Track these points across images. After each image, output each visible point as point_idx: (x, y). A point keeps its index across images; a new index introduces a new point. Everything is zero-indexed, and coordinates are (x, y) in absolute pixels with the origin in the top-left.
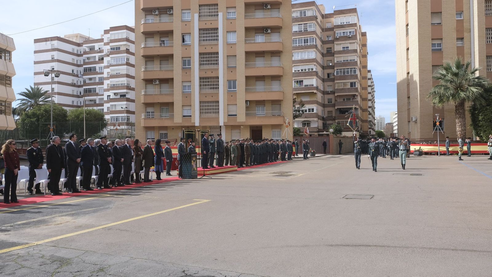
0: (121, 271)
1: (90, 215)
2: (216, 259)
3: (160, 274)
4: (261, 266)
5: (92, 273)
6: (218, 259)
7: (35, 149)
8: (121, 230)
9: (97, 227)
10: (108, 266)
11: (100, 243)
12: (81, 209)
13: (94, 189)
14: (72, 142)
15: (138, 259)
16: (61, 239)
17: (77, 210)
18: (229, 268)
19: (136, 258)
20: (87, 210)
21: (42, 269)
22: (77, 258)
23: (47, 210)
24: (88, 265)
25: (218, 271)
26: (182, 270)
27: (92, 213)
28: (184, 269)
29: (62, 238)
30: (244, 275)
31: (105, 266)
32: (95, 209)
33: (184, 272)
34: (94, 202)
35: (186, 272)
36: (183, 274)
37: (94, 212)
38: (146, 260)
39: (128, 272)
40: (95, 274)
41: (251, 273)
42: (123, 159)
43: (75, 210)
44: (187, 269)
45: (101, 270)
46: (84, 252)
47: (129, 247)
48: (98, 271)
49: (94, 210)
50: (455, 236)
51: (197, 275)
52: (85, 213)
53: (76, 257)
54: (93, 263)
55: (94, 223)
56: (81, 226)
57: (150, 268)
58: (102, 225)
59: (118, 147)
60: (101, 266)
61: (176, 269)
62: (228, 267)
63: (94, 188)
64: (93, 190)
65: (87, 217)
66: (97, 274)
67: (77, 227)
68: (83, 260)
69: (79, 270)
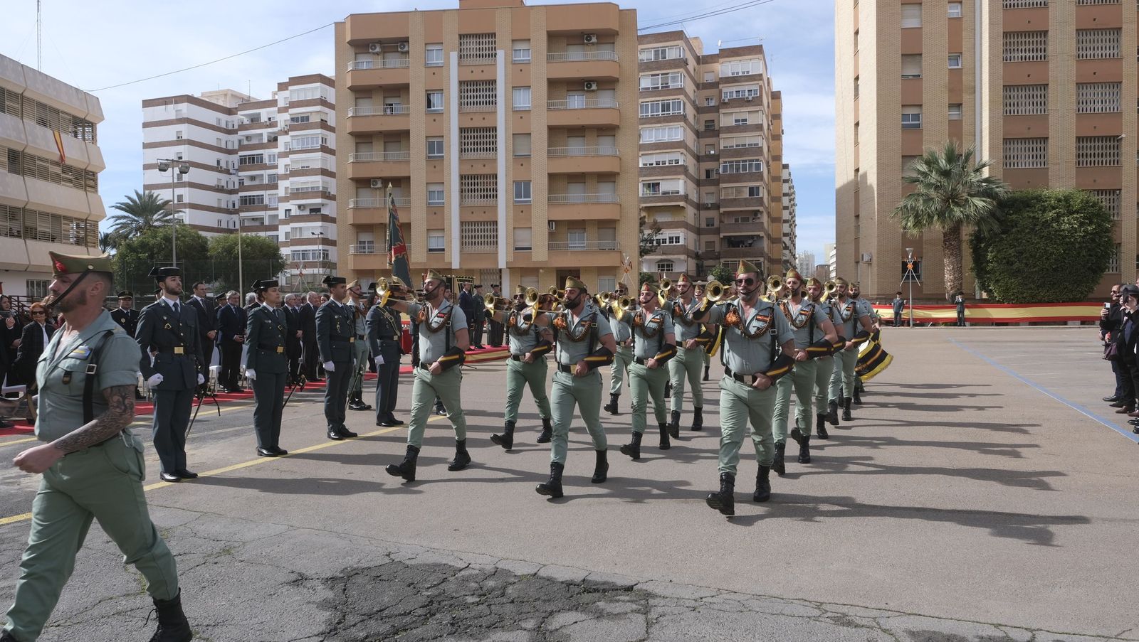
0: (264, 554)
1: (227, 440)
2: (455, 530)
3: (340, 561)
4: (542, 543)
5: (206, 558)
6: (460, 529)
7: (125, 312)
8: (281, 472)
9: (237, 464)
10: (241, 543)
11: (235, 497)
12: (212, 430)
13: (245, 390)
14: (199, 299)
15: (302, 530)
16: (160, 488)
17: (205, 430)
18: (479, 548)
19: (299, 528)
20: (223, 431)
21: (110, 548)
22: (182, 528)
23: (145, 430)
24: (200, 542)
25: (456, 554)
26: (387, 552)
27: (232, 436)
28: (389, 550)
29: (163, 487)
30: (505, 561)
31: (236, 544)
32: (240, 428)
33: (388, 555)
34: (240, 415)
35: (392, 556)
36: (387, 560)
37: (236, 434)
38: (317, 532)
39: (278, 556)
40: (211, 560)
41: (521, 557)
42: (300, 332)
43: (199, 432)
44: (396, 549)
45: (227, 551)
46: (199, 514)
47: (289, 505)
48: (219, 554)
49: (237, 431)
50: (925, 482)
51: (413, 562)
52: (218, 438)
53: (181, 525)
54: (213, 538)
55: (230, 457)
56: (204, 463)
57: (323, 548)
58: (247, 461)
59: (290, 308)
60: (228, 544)
61: (374, 549)
62: (477, 544)
63: (245, 388)
64: (243, 392)
65: (221, 443)
66: (216, 560)
67: (196, 465)
68: (195, 531)
69: (182, 552)
